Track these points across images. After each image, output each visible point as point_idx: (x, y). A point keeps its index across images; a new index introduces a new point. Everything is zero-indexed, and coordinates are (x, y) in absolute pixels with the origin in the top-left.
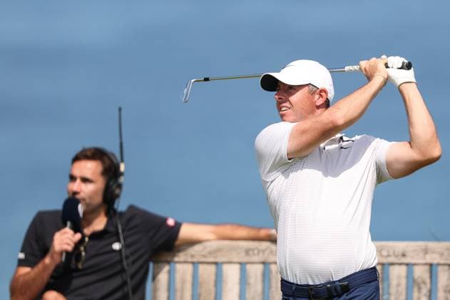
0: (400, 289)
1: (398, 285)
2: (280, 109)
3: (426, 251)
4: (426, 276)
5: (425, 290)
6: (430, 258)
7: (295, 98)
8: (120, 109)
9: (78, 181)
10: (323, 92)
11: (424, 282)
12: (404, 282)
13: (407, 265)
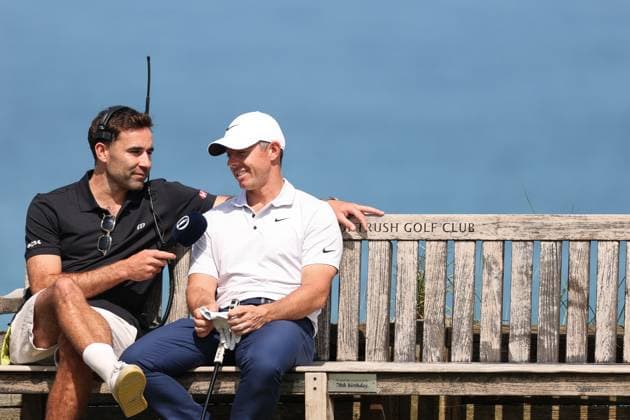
0: (467, 270)
1: (464, 266)
2: (237, 176)
3: (497, 224)
4: (498, 255)
5: (496, 272)
6: (502, 234)
7: (248, 161)
8: (148, 59)
10: (274, 146)
11: (495, 263)
12: (471, 261)
13: (474, 241)
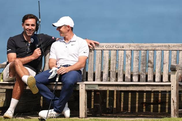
1: (121, 57)
3: (130, 46)
4: (130, 54)
5: (129, 58)
6: (131, 48)
8: (39, 2)
9: (30, 26)
10: (68, 26)
13: (124, 50)
